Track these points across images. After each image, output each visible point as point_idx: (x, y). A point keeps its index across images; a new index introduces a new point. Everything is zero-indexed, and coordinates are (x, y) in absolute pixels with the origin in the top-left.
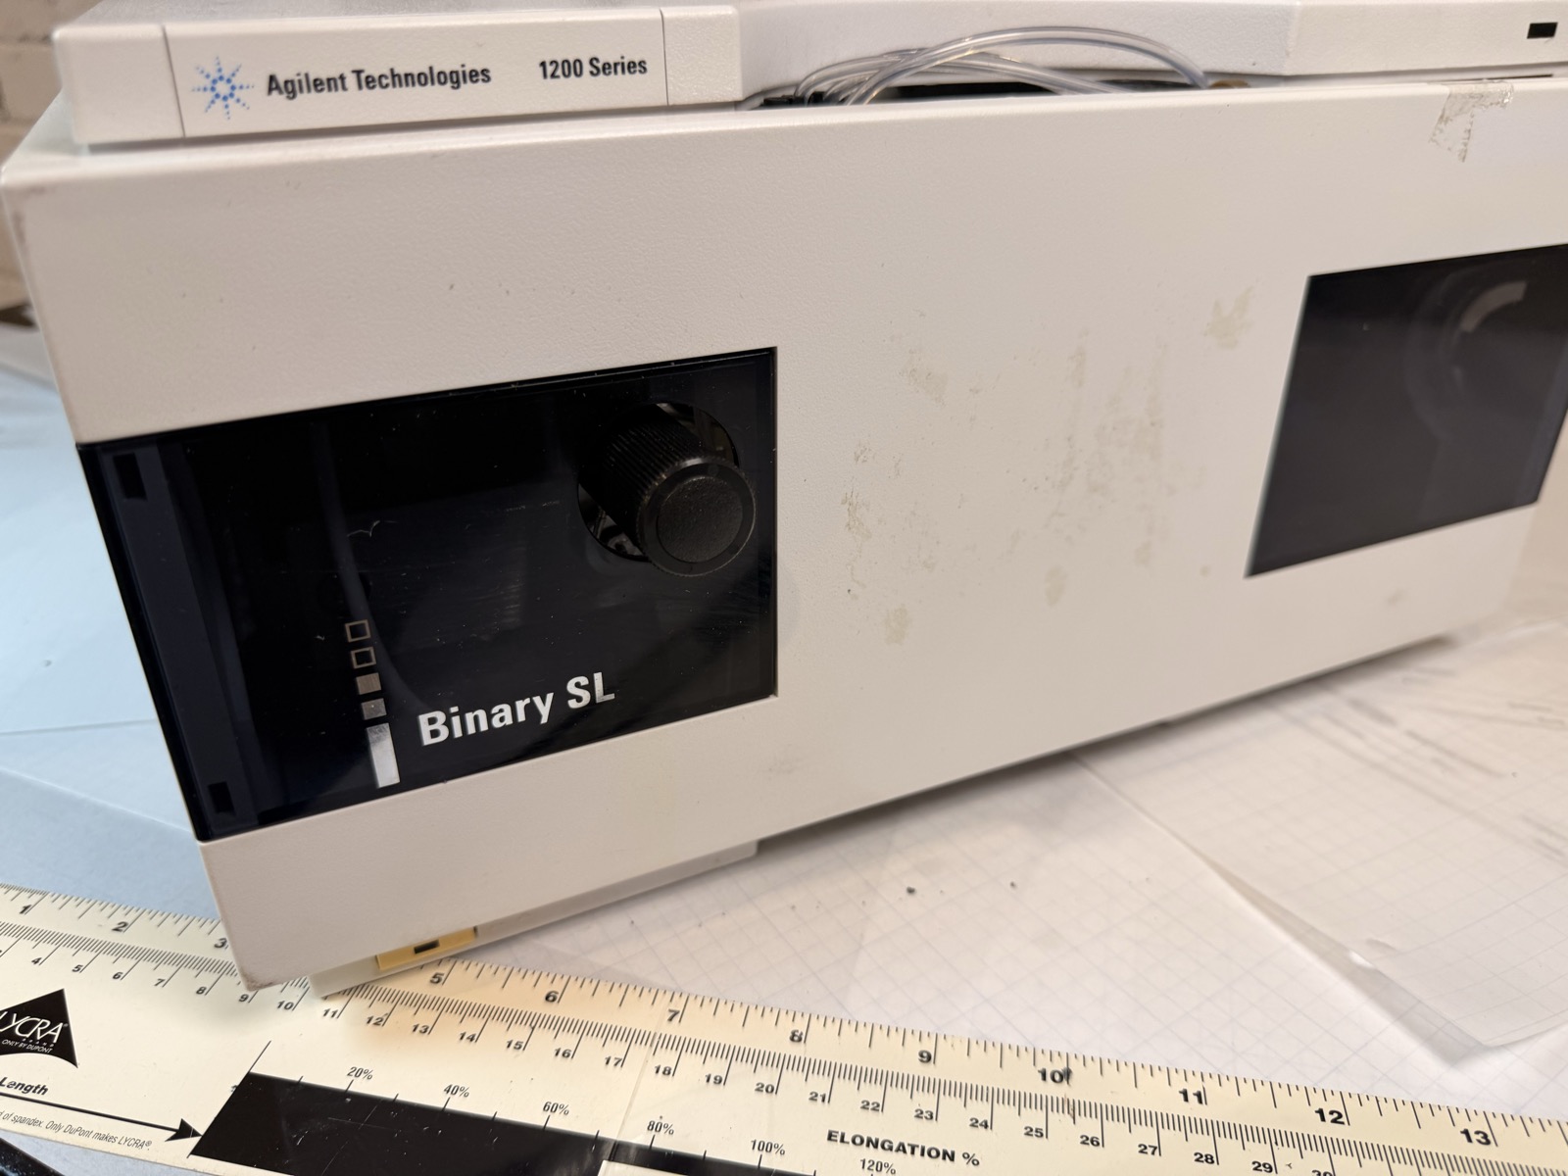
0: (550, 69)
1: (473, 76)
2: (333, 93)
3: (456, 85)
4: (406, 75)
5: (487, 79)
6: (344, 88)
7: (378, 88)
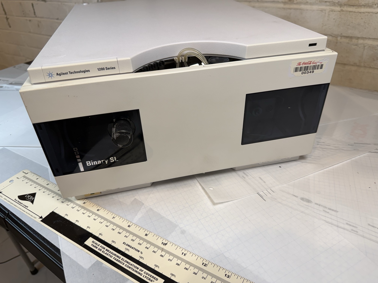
0: (99, 69)
1: (87, 71)
2: (66, 75)
3: (85, 73)
4: (77, 72)
5: (89, 71)
6: (68, 74)
7: (73, 74)
